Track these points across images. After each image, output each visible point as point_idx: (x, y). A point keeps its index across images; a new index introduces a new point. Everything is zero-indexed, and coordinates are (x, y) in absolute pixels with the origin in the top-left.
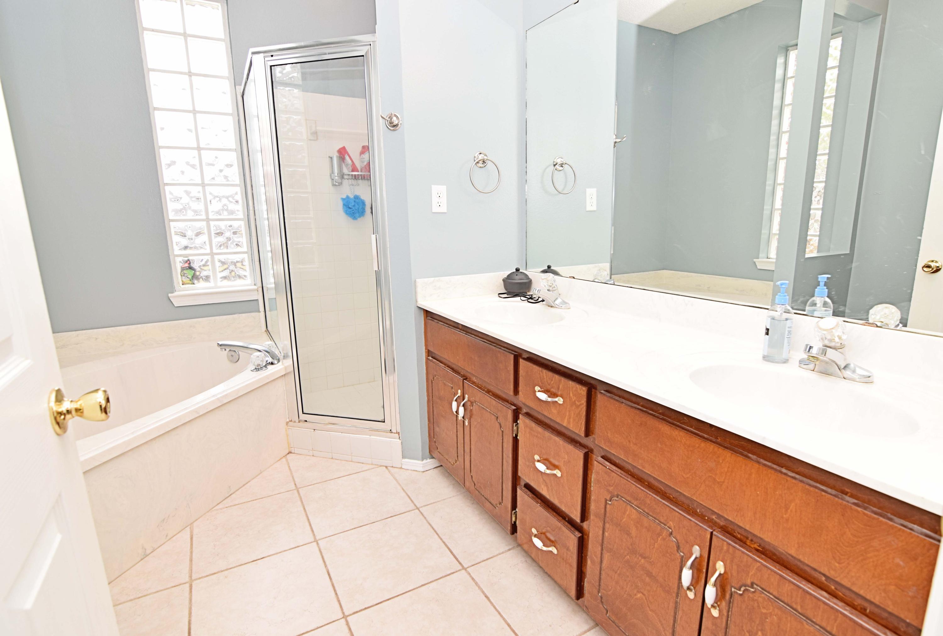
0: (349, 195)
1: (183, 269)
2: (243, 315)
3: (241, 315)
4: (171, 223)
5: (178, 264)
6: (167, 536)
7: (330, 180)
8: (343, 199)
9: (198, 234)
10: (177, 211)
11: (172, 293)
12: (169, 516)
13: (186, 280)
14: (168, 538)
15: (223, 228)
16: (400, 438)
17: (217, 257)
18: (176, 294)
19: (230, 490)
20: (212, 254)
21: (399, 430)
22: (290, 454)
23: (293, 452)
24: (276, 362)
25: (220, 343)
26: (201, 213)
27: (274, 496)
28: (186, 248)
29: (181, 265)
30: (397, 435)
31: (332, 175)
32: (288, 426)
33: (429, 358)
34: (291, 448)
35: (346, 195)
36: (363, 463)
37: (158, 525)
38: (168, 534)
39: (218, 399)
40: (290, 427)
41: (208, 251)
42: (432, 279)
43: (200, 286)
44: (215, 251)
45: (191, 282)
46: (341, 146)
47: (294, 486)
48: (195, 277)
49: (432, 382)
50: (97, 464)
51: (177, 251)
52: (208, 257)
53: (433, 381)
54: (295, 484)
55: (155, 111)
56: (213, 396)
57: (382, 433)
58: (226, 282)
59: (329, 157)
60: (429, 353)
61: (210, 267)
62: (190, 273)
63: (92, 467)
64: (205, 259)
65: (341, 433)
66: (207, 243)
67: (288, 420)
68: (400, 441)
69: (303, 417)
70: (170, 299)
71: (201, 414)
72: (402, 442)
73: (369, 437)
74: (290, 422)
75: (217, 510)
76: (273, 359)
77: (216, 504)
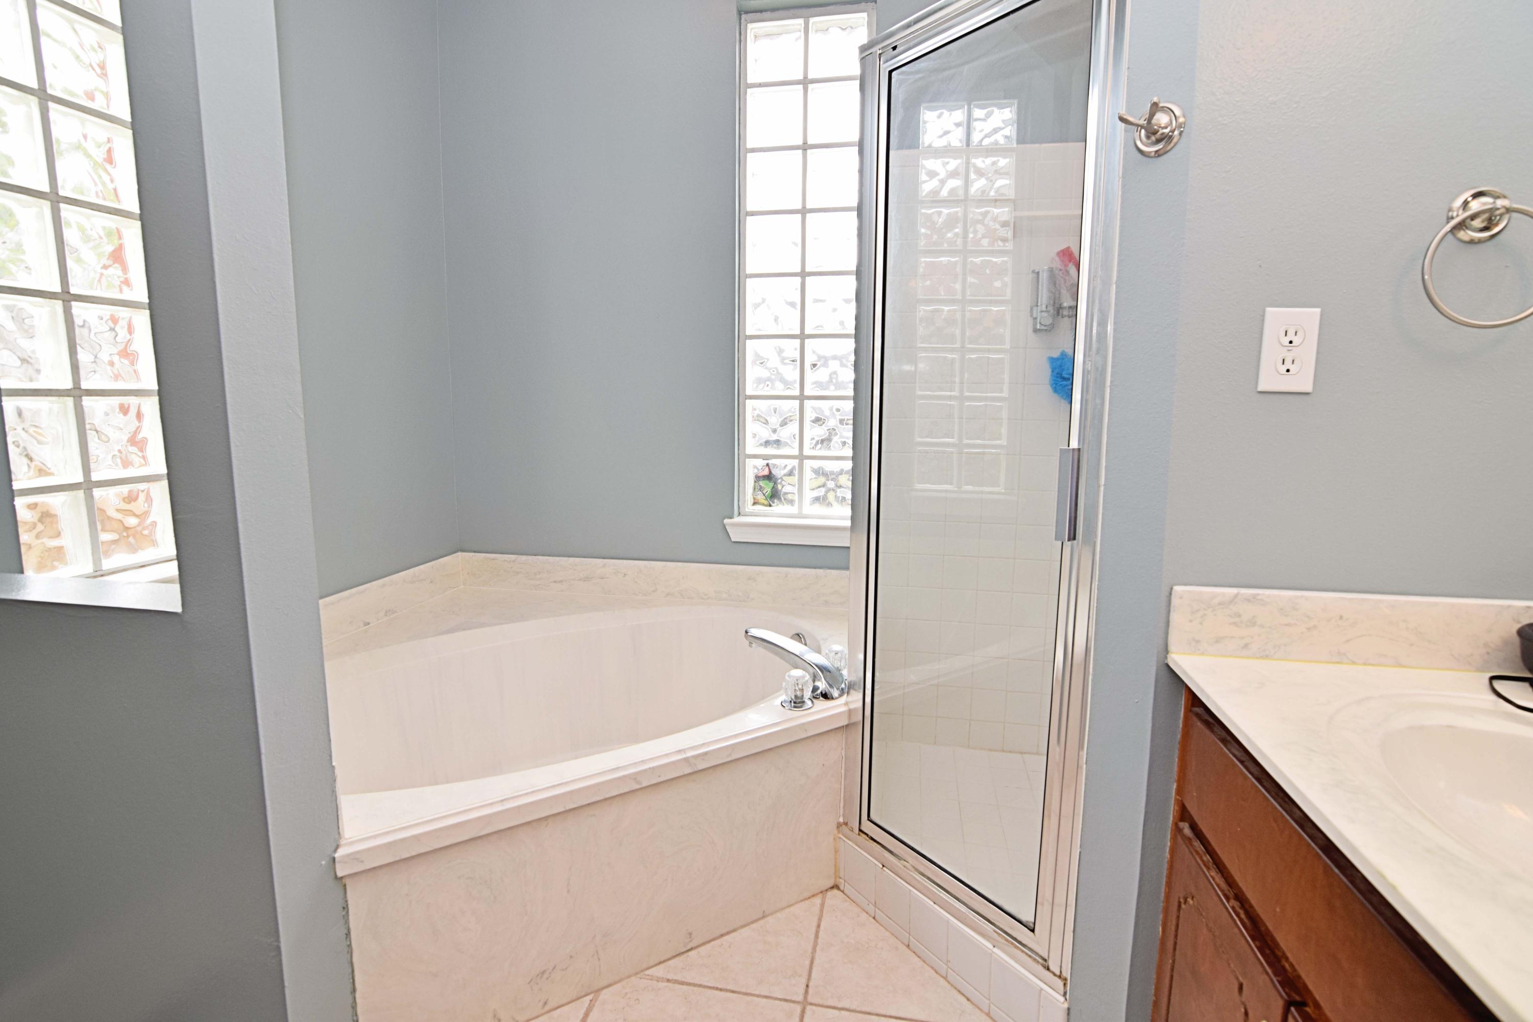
0: (1066, 350)
1: (758, 478)
2: (834, 572)
3: (829, 571)
4: (747, 401)
5: (752, 468)
6: (545, 1003)
7: (1031, 321)
8: (1052, 360)
9: (784, 424)
10: (759, 381)
11: (731, 518)
12: (554, 968)
13: (760, 498)
14: (547, 1008)
15: (827, 413)
16: (1068, 997)
17: (808, 464)
18: (737, 519)
19: (691, 941)
20: (801, 457)
21: (1067, 973)
22: (835, 891)
23: (842, 887)
24: (836, 693)
25: (754, 632)
26: (795, 385)
27: (755, 998)
28: (767, 443)
29: (756, 471)
30: (1060, 983)
31: (1035, 308)
32: (839, 832)
33: (1181, 824)
34: (840, 878)
35: (1061, 350)
36: (968, 1000)
37: (531, 980)
38: (547, 1000)
39: (686, 760)
40: (843, 835)
41: (796, 452)
42: (1234, 591)
43: (779, 513)
44: (807, 452)
45: (766, 502)
46: (1063, 247)
47: (802, 990)
48: (775, 495)
49: (1179, 906)
50: (423, 851)
51: (751, 447)
52: (795, 462)
53: (1183, 906)
54: (807, 986)
55: (747, 217)
56: (679, 751)
57: (1024, 955)
58: (818, 509)
59: (1033, 272)
60: (1184, 814)
61: (796, 478)
62: (768, 487)
63: (414, 854)
64: (790, 464)
65: (932, 903)
66: (797, 437)
67: (841, 820)
68: (1066, 1005)
69: (867, 826)
70: (727, 527)
71: (645, 784)
72: (1069, 1009)
73: (990, 946)
74: (844, 826)
75: (651, 978)
76: (831, 686)
77: (657, 961)
